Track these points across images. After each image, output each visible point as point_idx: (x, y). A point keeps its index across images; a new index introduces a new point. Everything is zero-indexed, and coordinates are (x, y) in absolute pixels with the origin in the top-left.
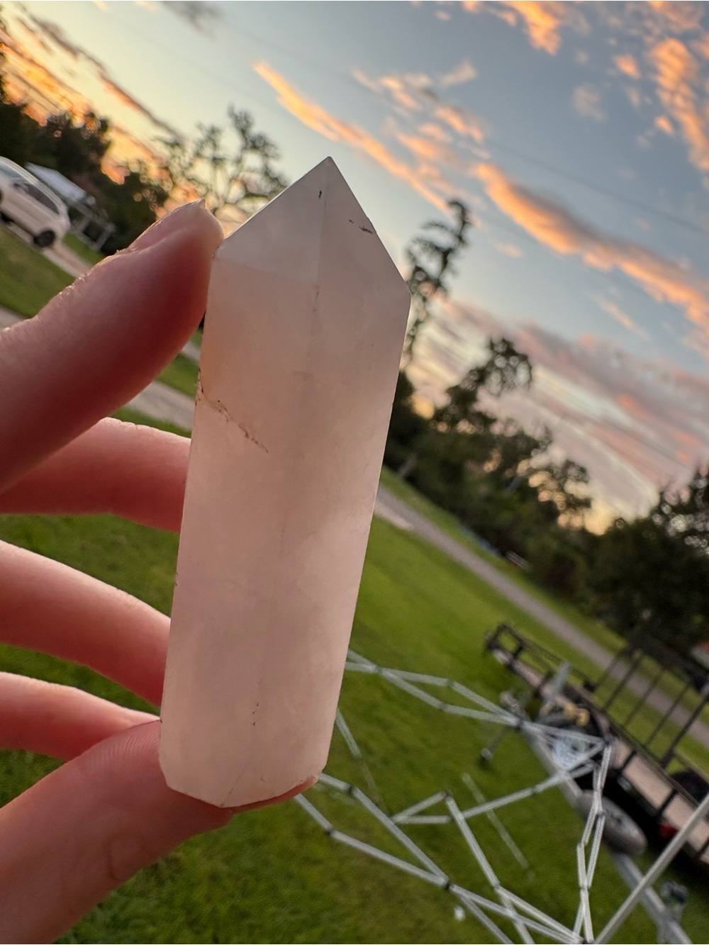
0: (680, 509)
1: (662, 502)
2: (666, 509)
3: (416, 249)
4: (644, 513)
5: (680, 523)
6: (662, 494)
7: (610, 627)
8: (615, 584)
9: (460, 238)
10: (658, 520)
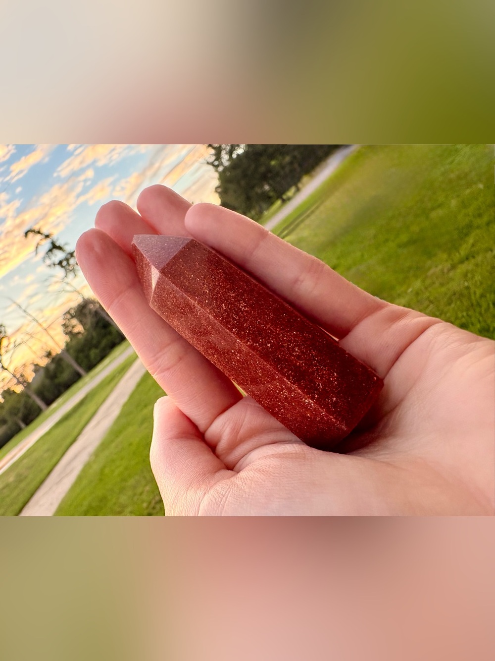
0: (218, 156)
1: (212, 164)
2: (216, 163)
3: (48, 262)
4: (217, 175)
5: (225, 157)
6: (208, 163)
7: (268, 208)
8: (248, 198)
9: (47, 236)
10: (221, 169)
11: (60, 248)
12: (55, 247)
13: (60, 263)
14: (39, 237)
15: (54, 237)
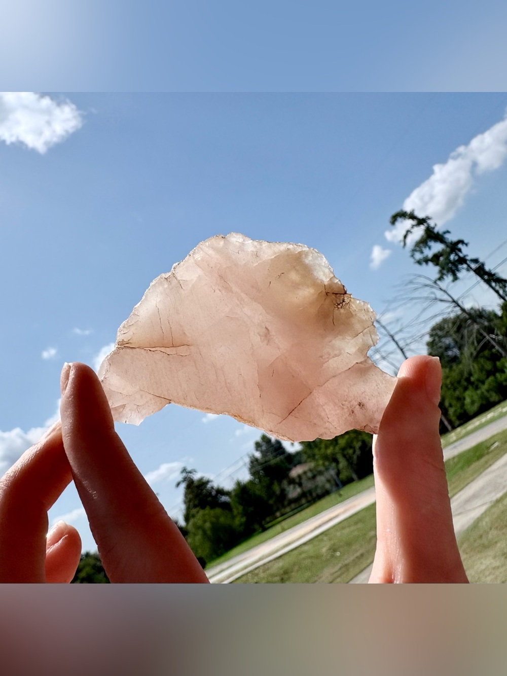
11: (439, 238)
12: (431, 235)
13: (435, 259)
14: (409, 223)
15: (432, 223)
